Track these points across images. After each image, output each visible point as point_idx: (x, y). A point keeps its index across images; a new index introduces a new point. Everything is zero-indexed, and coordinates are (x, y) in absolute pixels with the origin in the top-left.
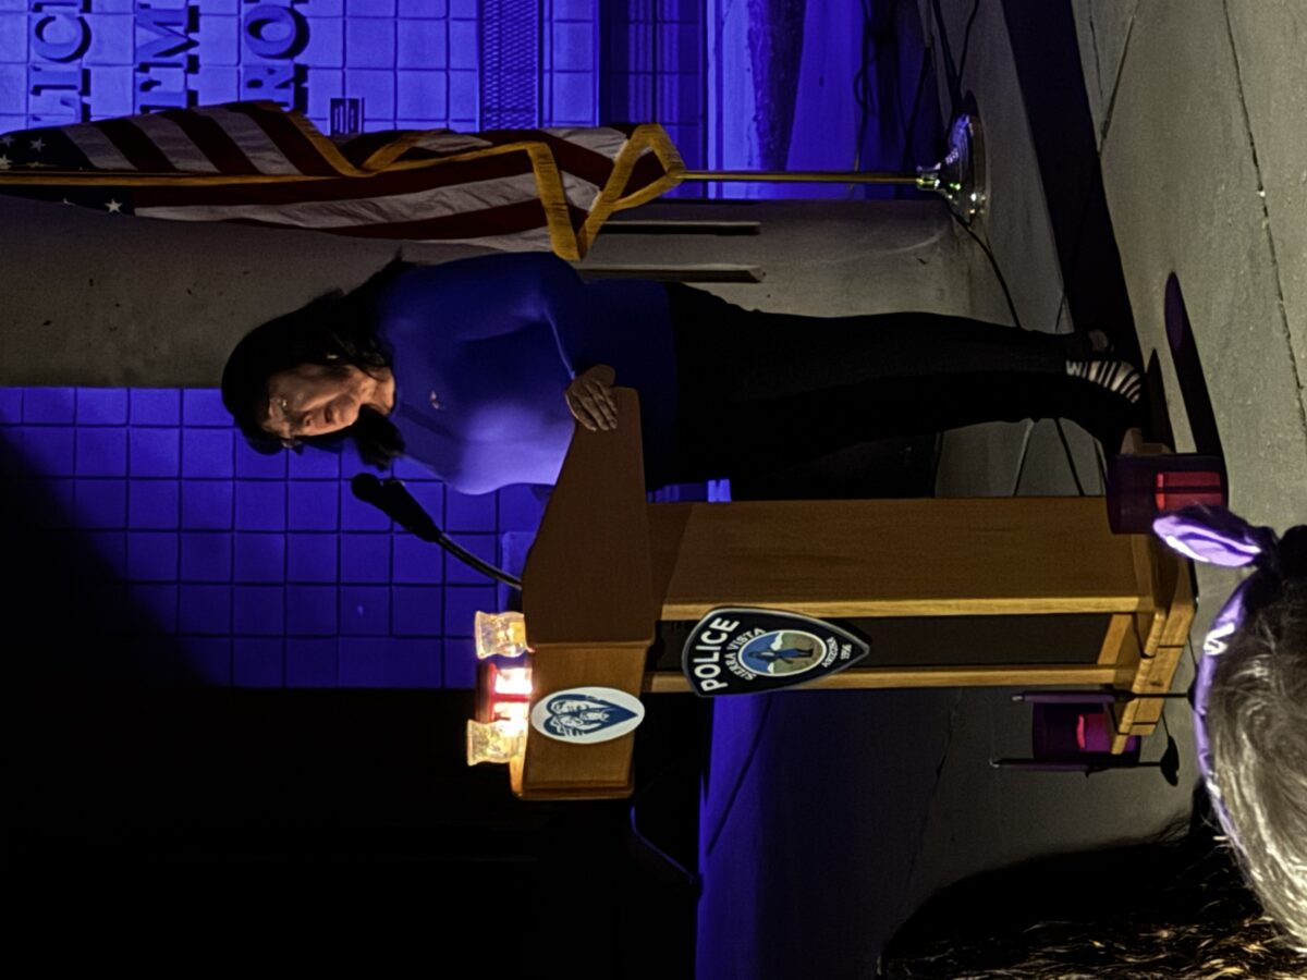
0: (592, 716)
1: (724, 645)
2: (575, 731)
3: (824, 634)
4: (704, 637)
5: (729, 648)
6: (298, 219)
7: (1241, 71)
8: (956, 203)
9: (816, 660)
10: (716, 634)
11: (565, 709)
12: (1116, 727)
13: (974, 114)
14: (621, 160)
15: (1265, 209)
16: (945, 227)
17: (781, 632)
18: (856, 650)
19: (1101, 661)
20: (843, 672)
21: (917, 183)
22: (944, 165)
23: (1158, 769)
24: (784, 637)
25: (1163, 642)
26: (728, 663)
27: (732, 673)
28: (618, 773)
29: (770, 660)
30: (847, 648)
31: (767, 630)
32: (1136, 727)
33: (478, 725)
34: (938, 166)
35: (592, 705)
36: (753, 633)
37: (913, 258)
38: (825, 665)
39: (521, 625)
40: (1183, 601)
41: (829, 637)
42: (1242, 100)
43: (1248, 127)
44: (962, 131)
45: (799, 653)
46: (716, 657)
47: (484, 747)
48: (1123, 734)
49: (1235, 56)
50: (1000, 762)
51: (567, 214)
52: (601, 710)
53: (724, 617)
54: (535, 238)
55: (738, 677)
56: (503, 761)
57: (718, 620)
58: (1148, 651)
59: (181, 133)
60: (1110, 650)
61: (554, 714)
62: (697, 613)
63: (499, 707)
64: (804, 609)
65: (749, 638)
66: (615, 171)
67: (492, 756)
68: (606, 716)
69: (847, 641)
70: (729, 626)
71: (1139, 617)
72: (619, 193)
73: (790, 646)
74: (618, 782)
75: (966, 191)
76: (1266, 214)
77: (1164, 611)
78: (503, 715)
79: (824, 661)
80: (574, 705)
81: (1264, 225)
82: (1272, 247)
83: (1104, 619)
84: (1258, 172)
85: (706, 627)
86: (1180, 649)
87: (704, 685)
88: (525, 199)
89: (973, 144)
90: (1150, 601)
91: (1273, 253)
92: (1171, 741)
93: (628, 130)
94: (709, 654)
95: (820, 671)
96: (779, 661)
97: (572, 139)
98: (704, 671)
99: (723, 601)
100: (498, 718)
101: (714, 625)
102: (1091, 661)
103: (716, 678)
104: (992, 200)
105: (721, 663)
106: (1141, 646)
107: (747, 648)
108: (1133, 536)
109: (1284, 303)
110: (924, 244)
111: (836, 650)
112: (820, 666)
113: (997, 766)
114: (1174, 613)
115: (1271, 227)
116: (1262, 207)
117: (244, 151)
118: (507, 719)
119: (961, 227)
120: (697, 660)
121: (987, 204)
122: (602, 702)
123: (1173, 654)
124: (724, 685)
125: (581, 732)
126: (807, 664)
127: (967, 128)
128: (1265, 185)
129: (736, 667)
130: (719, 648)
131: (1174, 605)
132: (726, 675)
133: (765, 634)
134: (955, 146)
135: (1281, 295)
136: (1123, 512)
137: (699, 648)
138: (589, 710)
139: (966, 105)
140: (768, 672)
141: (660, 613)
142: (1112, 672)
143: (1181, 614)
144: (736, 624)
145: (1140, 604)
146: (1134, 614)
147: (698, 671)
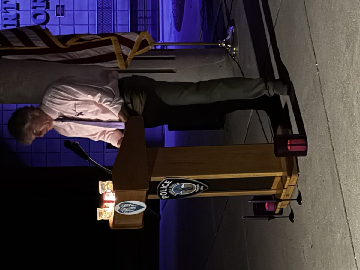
0: (132, 208)
1: (168, 187)
2: (127, 212)
3: (196, 184)
4: (163, 185)
5: (169, 188)
6: (47, 58)
7: (310, 29)
8: (230, 50)
9: (194, 190)
10: (166, 184)
11: (124, 206)
12: (277, 207)
13: (234, 25)
14: (137, 41)
15: (318, 69)
16: (226, 56)
17: (184, 184)
18: (205, 187)
19: (272, 188)
20: (202, 193)
21: (219, 45)
22: (226, 40)
23: (288, 218)
24: (185, 185)
25: (289, 185)
26: (169, 192)
27: (170, 194)
28: (139, 222)
29: (181, 190)
30: (202, 187)
31: (180, 183)
32: (282, 206)
33: (100, 209)
34: (224, 40)
35: (132, 205)
36: (176, 184)
37: (218, 65)
38: (196, 191)
39: (112, 185)
40: (295, 173)
41: (197, 184)
42: (311, 37)
43: (313, 45)
44: (231, 30)
45: (189, 189)
46: (166, 190)
47: (102, 215)
48: (279, 208)
49: (309, 25)
50: (245, 217)
51: (122, 56)
52: (134, 206)
53: (168, 180)
54: (114, 63)
55: (172, 195)
56: (107, 219)
57: (167, 181)
58: (285, 187)
59: (14, 35)
60: (275, 185)
61: (121, 208)
62: (161, 179)
63: (106, 204)
64: (191, 177)
65: (175, 185)
66: (135, 45)
67: (104, 218)
68: (136, 208)
69: (202, 185)
70: (169, 182)
71: (283, 177)
72: (136, 50)
73: (187, 187)
74: (139, 224)
75: (232, 47)
76: (318, 71)
77: (290, 177)
78: (107, 206)
79: (196, 190)
80: (127, 205)
81: (317, 74)
82: (320, 80)
83: (273, 178)
84: (316, 59)
85: (163, 183)
86: (294, 186)
87: (163, 197)
88: (110, 52)
89: (234, 34)
90: (286, 173)
91: (320, 82)
92: (292, 210)
93: (139, 33)
94: (164, 189)
95: (195, 193)
96: (183, 191)
97: (123, 36)
98: (163, 194)
99: (168, 176)
100: (105, 207)
101: (165, 182)
102: (269, 188)
103: (166, 195)
104: (240, 50)
105: (167, 192)
106: (284, 186)
107: (174, 188)
108: (281, 158)
109: (324, 96)
110: (221, 61)
111: (199, 187)
112: (195, 192)
113: (244, 218)
114: (292, 177)
115: (320, 74)
116: (317, 68)
117: (32, 41)
118: (108, 207)
119: (231, 57)
120: (161, 191)
121: (238, 51)
122: (134, 204)
123: (292, 187)
124: (168, 197)
125: (129, 212)
126: (191, 191)
127: (232, 30)
128: (318, 62)
129: (172, 193)
130: (167, 188)
131: (292, 175)
132: (169, 194)
133: (179, 184)
134: (229, 35)
135: (322, 94)
136: (279, 151)
137: (161, 188)
138: (131, 206)
139: (232, 23)
140: (180, 193)
141: (150, 179)
142: (275, 191)
143: (294, 177)
144: (171, 182)
145: (283, 174)
146: (281, 177)
147: (161, 194)
